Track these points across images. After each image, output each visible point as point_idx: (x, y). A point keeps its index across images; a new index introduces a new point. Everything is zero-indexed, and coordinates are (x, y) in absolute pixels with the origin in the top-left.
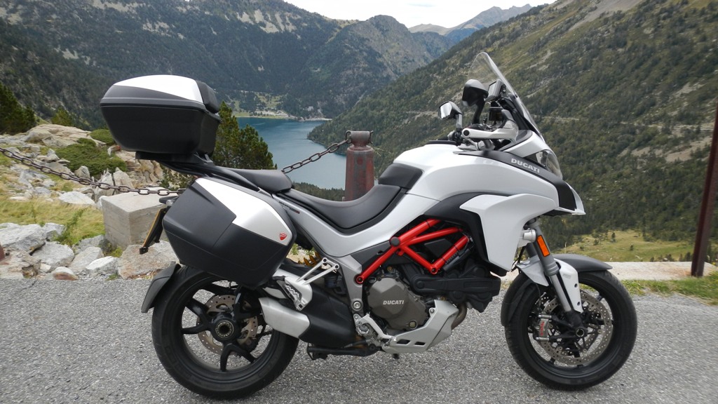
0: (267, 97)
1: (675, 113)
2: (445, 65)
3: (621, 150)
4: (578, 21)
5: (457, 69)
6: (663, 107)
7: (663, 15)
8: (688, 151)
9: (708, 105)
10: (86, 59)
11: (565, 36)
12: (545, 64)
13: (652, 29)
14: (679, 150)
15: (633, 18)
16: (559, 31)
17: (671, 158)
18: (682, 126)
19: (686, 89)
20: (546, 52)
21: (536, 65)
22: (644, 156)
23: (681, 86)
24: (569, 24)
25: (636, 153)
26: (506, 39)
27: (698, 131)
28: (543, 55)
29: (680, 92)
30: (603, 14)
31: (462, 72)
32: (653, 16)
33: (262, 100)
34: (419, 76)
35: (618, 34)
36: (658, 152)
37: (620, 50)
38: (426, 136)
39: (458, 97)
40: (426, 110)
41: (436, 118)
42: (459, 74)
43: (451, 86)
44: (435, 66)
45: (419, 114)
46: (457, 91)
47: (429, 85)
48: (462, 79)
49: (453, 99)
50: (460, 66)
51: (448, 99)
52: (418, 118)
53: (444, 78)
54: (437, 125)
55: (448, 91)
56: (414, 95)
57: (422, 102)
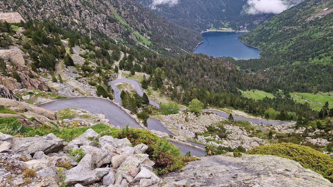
0: (225, 22)
2: (306, 4)
5: (311, 6)
10: (159, 9)
31: (314, 7)
33: (222, 23)
34: (292, 10)
38: (288, 38)
39: (309, 19)
40: (291, 26)
41: (295, 30)
42: (312, 9)
43: (306, 14)
44: (301, 5)
45: (287, 28)
46: (309, 17)
47: (296, 14)
48: (313, 11)
49: (306, 20)
50: (313, 4)
51: (304, 21)
52: (287, 30)
53: (304, 11)
54: (295, 33)
55: (304, 17)
56: (287, 19)
57: (290, 22)
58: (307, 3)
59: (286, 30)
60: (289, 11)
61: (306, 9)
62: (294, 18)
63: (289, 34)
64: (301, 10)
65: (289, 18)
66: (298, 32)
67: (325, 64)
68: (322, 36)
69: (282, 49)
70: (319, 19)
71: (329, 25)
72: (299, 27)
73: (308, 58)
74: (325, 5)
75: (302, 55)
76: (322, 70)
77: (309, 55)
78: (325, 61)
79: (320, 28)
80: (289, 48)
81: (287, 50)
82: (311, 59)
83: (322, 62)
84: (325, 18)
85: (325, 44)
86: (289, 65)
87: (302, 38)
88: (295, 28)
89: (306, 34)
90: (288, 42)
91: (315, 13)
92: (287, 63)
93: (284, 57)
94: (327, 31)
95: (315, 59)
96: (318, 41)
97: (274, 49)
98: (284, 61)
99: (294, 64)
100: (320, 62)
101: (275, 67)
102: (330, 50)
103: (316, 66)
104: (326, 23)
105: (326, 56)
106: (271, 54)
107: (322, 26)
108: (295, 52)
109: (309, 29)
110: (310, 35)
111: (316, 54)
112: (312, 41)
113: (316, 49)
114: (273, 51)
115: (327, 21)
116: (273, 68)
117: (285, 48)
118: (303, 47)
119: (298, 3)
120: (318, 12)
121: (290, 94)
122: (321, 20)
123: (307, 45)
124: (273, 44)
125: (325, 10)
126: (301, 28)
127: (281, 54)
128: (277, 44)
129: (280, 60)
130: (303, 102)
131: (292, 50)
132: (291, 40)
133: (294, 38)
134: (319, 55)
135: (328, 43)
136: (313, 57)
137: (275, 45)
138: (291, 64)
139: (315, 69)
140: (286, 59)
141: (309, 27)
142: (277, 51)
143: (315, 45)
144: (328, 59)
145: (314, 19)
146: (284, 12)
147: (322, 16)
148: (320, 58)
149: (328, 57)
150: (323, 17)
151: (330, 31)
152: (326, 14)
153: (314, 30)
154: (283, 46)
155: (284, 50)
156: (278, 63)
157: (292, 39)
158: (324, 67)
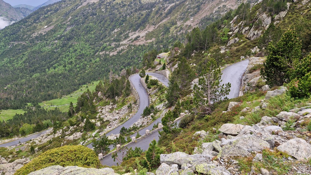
1: (113, 39)
2: (27, 22)
3: (96, 53)
4: (80, 5)
5: (32, 24)
6: (109, 37)
7: (107, 5)
8: (116, 51)
9: (122, 36)
11: (76, 11)
12: (69, 21)
13: (105, 9)
14: (114, 51)
15: (98, 5)
16: (73, 9)
17: (111, 54)
18: (114, 43)
19: (116, 30)
20: (69, 17)
21: (65, 22)
22: (103, 54)
23: (114, 29)
24: (77, 6)
25: (101, 53)
26: (53, 12)
27: (119, 44)
28: (68, 18)
29: (114, 31)
30: (88, 3)
31: (34, 24)
32: (104, 5)
34: (15, 26)
35: (93, 11)
36: (107, 53)
37: (94, 16)
38: (20, 53)
39: (34, 35)
40: (19, 41)
41: (24, 45)
42: (34, 26)
43: (30, 31)
44: (22, 22)
45: (16, 43)
46: (33, 33)
47: (20, 30)
48: (35, 28)
49: (31, 36)
50: (34, 22)
51: (29, 36)
52: (16, 45)
53: (27, 27)
54: (25, 48)
55: (29, 33)
56: (12, 35)
57: (17, 38)
58: (27, 20)
59: (14, 45)
60: (11, 27)
61: (28, 26)
62: (19, 33)
63: (19, 49)
64: (23, 27)
65: (14, 34)
66: (28, 46)
67: (60, 72)
68: (50, 50)
69: (17, 64)
70: (43, 35)
71: (52, 40)
72: (27, 42)
73: (45, 70)
74: (44, 23)
75: (38, 67)
76: (60, 77)
77: (45, 66)
78: (59, 70)
79: (46, 43)
80: (24, 62)
81: (23, 64)
82: (47, 70)
83: (57, 71)
84: (47, 34)
85: (55, 56)
86: (29, 78)
87: (33, 52)
88: (24, 43)
89: (36, 48)
90: (22, 56)
91: (38, 30)
92: (27, 76)
93: (22, 72)
94: (53, 45)
95: (50, 69)
96: (48, 53)
97: (8, 65)
98: (23, 76)
99: (34, 76)
100: (56, 71)
101: (16, 82)
102: (60, 60)
103: (54, 75)
104: (50, 38)
105: (58, 65)
106: (6, 71)
107: (47, 41)
108: (31, 65)
109: (37, 44)
110: (39, 49)
111: (50, 65)
112: (43, 54)
113: (49, 60)
114: (9, 67)
115: (50, 37)
116: (14, 84)
117: (20, 63)
118: (37, 60)
119: (18, 20)
120: (40, 29)
121: (40, 104)
122: (44, 36)
123: (40, 58)
124: (5, 59)
125: (46, 27)
126: (29, 43)
127: (18, 69)
128: (10, 60)
129: (18, 75)
130: (53, 108)
131: (28, 64)
132: (23, 55)
133: (26, 52)
134: (53, 66)
135: (57, 55)
136: (49, 68)
137: (8, 61)
138: (31, 77)
139: (54, 78)
140: (24, 73)
141: (36, 42)
142: (12, 66)
143: (47, 58)
144: (61, 68)
145: (38, 35)
146: (7, 28)
147: (44, 32)
148: (55, 68)
149: (60, 66)
150: (46, 33)
151: (55, 45)
152: (47, 31)
153: (42, 44)
154: (17, 61)
155: (19, 65)
156: (17, 78)
157: (24, 53)
158: (60, 75)
